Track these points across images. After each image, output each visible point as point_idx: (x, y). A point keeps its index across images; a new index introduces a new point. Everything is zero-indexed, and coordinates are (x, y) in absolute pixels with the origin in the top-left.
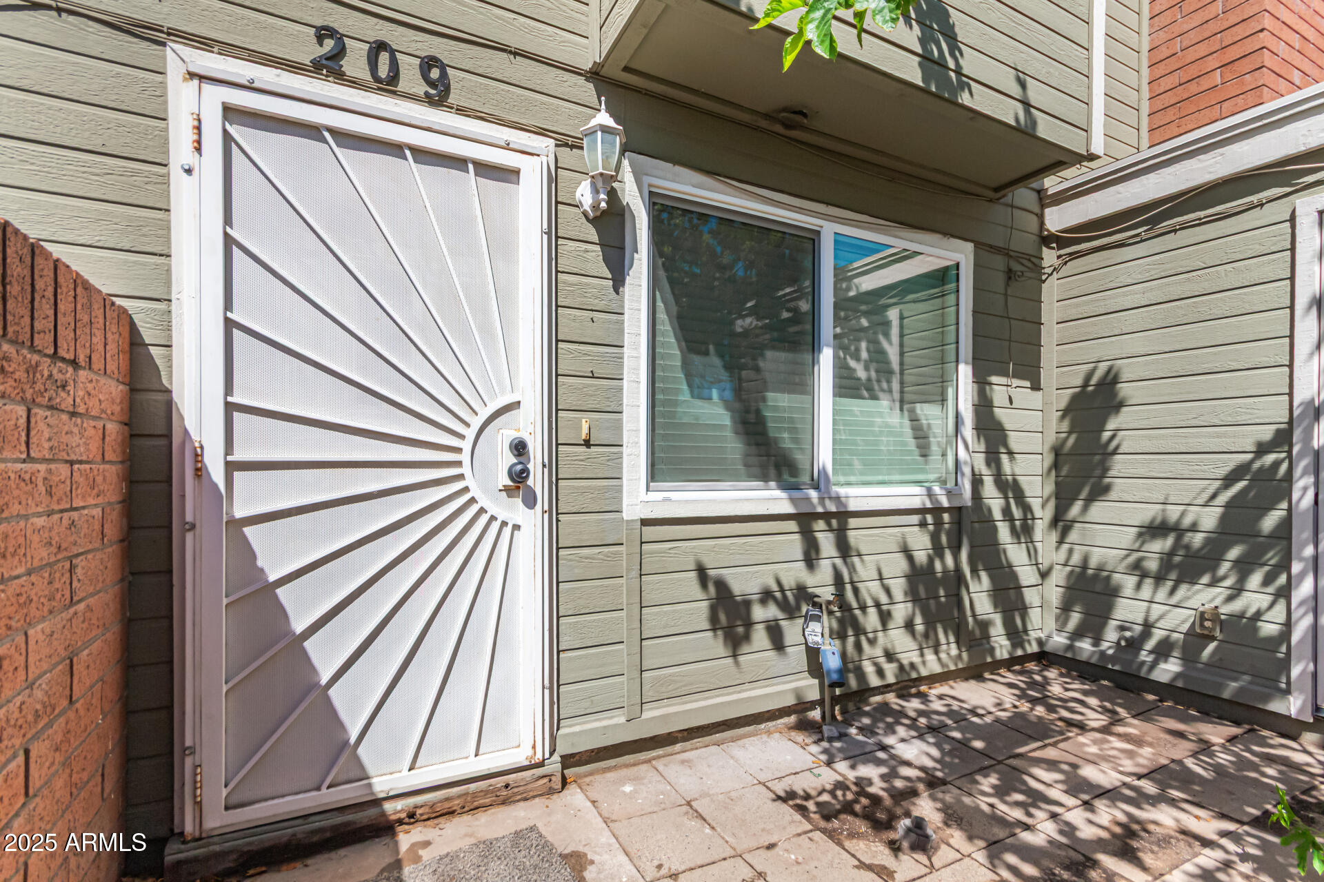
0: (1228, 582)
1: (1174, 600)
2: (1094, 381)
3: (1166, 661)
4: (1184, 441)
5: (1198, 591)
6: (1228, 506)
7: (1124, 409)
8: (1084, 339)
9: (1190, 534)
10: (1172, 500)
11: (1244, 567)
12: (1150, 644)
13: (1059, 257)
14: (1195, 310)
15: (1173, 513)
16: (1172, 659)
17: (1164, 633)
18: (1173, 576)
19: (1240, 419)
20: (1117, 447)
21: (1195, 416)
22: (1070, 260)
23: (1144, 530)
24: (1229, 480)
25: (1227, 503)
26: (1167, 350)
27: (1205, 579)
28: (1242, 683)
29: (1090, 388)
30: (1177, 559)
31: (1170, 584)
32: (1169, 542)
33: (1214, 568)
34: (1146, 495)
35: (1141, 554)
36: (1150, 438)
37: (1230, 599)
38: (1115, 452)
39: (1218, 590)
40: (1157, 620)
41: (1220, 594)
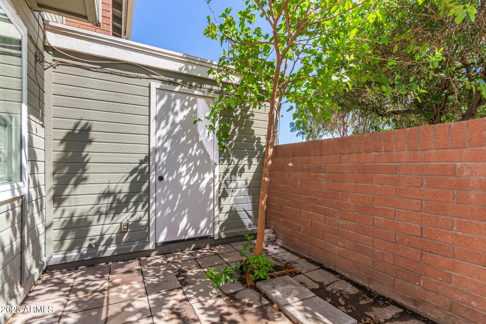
0: (132, 210)
1: (113, 222)
2: (79, 128)
3: (110, 247)
4: (115, 158)
5: (122, 215)
6: (132, 182)
7: (93, 143)
8: (69, 106)
9: (119, 195)
10: (112, 181)
11: (136, 204)
12: (103, 243)
13: (54, 60)
14: (120, 108)
15: (112, 187)
16: (112, 245)
17: (109, 236)
18: (113, 212)
19: (135, 151)
20: (88, 160)
21: (120, 149)
22: (60, 65)
23: (101, 195)
24: (132, 173)
25: (131, 181)
26: (109, 121)
27: (124, 210)
28: (137, 244)
29: (76, 131)
30: (114, 205)
31: (112, 215)
32: (111, 199)
33: (127, 206)
34: (101, 180)
35: (99, 206)
36: (102, 156)
37: (132, 216)
38: (87, 162)
39: (129, 213)
40: (106, 232)
41: (129, 215)
